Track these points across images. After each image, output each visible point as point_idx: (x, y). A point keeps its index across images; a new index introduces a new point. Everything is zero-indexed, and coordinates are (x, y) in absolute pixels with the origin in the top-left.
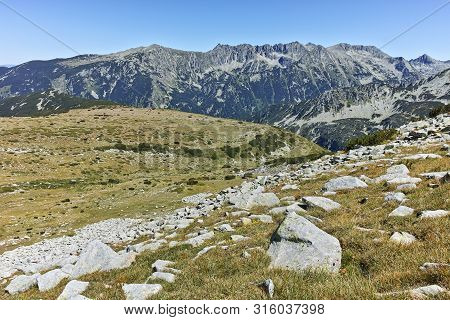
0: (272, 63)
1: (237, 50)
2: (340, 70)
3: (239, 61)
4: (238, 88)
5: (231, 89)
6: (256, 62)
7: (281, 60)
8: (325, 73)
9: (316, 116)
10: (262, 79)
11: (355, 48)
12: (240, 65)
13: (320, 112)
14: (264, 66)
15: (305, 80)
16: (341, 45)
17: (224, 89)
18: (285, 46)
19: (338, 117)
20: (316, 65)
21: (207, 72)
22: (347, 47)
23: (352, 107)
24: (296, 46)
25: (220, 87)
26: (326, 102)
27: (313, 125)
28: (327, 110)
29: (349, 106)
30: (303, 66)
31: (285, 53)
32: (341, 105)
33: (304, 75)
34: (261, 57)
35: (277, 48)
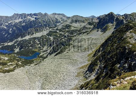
0: (33, 19)
1: (21, 15)
2: (51, 21)
3: (22, 19)
4: (17, 28)
5: (14, 28)
6: (27, 19)
7: (36, 18)
8: (47, 22)
9: (25, 37)
10: (26, 25)
11: (58, 14)
12: (22, 20)
13: (26, 36)
14: (29, 20)
15: (40, 24)
16: (54, 13)
17: (12, 28)
18: (37, 14)
19: (32, 37)
20: (44, 20)
21: (9, 23)
22: (55, 14)
23: (36, 34)
24: (40, 14)
25: (11, 28)
26: (28, 33)
27: (23, 40)
28: (29, 35)
29: (35, 33)
30: (40, 20)
31: (37, 16)
32: (33, 33)
33: (40, 23)
34: (29, 17)
35: (35, 14)
